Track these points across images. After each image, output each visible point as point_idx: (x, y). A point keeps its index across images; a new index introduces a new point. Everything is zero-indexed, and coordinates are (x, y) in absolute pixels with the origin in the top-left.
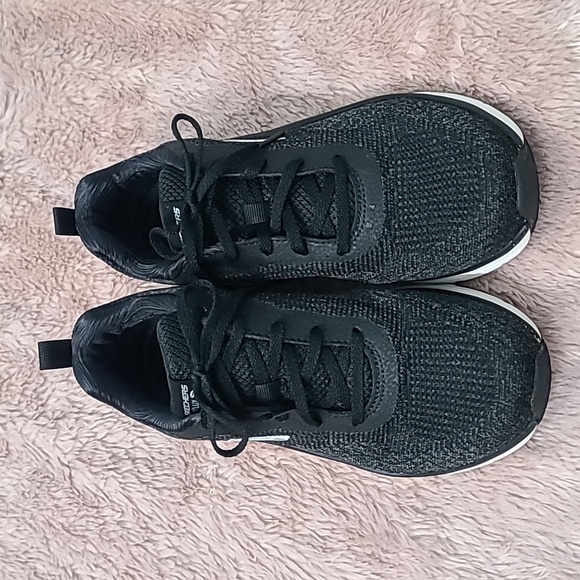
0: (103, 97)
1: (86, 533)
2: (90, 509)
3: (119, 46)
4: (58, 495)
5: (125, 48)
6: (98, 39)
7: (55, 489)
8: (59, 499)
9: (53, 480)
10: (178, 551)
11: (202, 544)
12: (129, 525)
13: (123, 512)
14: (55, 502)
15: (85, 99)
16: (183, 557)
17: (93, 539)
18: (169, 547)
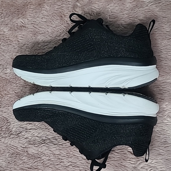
0: (10, 30)
1: (38, 167)
2: (37, 159)
3: (13, 12)
4: (23, 159)
5: (15, 12)
6: (5, 11)
7: (22, 157)
8: (24, 160)
9: (20, 154)
10: (72, 162)
11: (79, 158)
12: (52, 160)
13: (49, 156)
14: (23, 161)
15: (4, 32)
16: (74, 164)
17: (41, 168)
18: (68, 162)
